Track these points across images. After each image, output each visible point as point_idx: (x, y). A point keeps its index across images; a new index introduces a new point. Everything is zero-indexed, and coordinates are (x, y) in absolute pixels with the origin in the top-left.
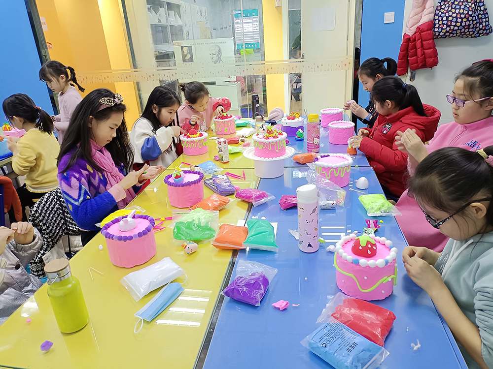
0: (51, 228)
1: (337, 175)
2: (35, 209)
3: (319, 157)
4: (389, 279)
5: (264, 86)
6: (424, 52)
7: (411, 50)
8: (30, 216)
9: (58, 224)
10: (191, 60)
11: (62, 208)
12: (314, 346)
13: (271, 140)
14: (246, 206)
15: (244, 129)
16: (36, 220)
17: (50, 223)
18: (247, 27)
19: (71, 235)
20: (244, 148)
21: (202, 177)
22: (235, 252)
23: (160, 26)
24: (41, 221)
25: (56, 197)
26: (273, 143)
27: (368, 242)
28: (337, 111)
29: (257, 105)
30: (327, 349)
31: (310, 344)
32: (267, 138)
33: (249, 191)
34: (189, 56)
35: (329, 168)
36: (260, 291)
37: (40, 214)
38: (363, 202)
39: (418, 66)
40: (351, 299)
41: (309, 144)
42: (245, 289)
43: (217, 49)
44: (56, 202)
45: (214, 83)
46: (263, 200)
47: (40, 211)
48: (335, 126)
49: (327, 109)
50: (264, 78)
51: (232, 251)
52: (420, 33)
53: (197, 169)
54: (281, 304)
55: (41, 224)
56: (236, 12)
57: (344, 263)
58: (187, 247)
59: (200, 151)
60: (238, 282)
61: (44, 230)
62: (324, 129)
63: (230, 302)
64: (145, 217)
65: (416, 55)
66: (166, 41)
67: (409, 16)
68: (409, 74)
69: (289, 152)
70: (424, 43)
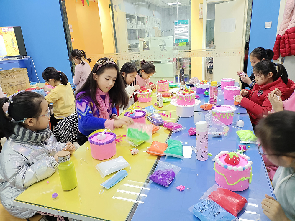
0: (64, 136)
1: (225, 118)
2: (57, 126)
3: (215, 106)
4: (246, 179)
5: (190, 64)
6: (290, 46)
7: (282, 44)
8: (54, 129)
9: (68, 135)
10: (148, 48)
11: (71, 127)
12: (196, 211)
13: (187, 95)
14: (169, 132)
15: (174, 89)
16: (57, 132)
17: (64, 134)
18: (181, 30)
19: (74, 142)
20: (173, 99)
21: (145, 114)
22: (159, 157)
23: (132, 29)
24: (60, 133)
25: (68, 121)
26: (187, 97)
27: (234, 156)
28: (231, 80)
29: (183, 75)
30: (203, 214)
31: (193, 210)
32: (184, 94)
33: (171, 123)
34: (147, 46)
35: (220, 113)
36: (169, 179)
37: (59, 129)
38: (239, 135)
39: (286, 54)
40: (222, 188)
41: (211, 99)
42: (161, 177)
43: (163, 43)
44: (68, 123)
45: (160, 62)
46: (178, 130)
47: (59, 127)
48: (228, 89)
49: (225, 79)
50: (190, 59)
51: (157, 156)
52: (288, 34)
53: (143, 110)
54: (181, 187)
55: (59, 134)
56: (176, 22)
57: (219, 167)
58: (132, 151)
59: (147, 100)
60: (158, 173)
61: (61, 138)
62: (221, 91)
63: (152, 183)
64: (112, 134)
65: (285, 48)
66: (135, 38)
67: (281, 24)
68: (280, 59)
69: (197, 103)
70: (290, 40)
